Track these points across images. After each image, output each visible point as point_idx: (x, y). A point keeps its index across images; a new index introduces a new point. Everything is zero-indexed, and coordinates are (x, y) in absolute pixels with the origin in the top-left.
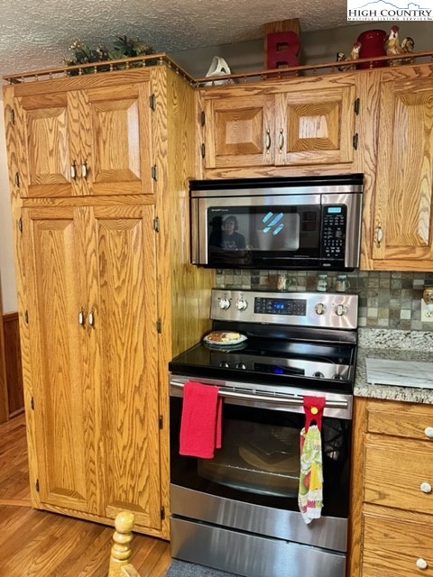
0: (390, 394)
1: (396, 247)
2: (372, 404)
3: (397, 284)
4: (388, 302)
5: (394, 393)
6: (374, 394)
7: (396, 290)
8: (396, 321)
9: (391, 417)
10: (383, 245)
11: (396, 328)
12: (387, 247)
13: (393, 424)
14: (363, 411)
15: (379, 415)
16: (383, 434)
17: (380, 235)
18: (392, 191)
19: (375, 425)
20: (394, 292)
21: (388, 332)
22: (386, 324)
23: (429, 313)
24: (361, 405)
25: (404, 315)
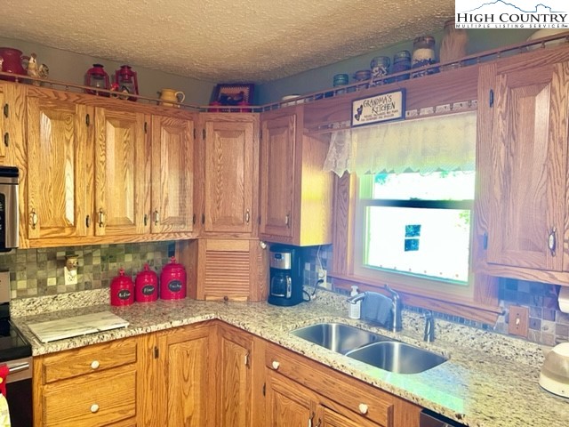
0: (64, 346)
1: (49, 228)
2: (47, 360)
3: (43, 258)
4: (36, 273)
5: (67, 344)
6: (51, 350)
7: (42, 262)
8: (43, 288)
9: (64, 364)
10: (37, 227)
11: (45, 294)
12: (41, 228)
13: (67, 369)
14: (40, 367)
15: (55, 366)
16: (59, 380)
17: (36, 219)
18: (43, 184)
19: (52, 375)
20: (41, 265)
21: (38, 300)
22: (36, 293)
23: (71, 277)
24: (39, 363)
25: (52, 282)
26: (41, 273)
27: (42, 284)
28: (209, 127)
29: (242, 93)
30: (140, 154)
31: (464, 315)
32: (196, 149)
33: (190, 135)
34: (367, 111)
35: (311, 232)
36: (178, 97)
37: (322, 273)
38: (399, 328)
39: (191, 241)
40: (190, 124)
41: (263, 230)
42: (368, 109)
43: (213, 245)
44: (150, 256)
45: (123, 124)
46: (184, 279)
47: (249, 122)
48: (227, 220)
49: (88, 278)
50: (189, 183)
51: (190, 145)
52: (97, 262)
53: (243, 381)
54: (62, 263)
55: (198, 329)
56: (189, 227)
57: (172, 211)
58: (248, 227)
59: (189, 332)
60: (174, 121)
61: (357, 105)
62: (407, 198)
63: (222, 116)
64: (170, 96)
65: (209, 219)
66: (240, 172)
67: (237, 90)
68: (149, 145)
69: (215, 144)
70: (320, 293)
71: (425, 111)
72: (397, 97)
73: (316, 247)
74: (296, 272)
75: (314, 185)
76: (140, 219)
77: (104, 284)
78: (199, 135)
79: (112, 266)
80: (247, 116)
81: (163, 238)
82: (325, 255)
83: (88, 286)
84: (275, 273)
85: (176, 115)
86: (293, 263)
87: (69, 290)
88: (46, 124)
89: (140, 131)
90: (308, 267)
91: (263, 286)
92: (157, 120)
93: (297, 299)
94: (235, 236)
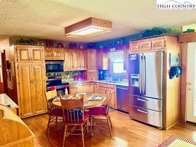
11: (65, 79)
23: (68, 76)
24: (69, 85)
25: (66, 77)
26: (65, 76)
27: (65, 77)
28: (88, 52)
29: (93, 45)
30: (78, 57)
31: (125, 77)
32: (86, 55)
33: (85, 53)
34: (111, 50)
35: (105, 68)
36: (83, 47)
37: (107, 74)
38: (118, 80)
39: (86, 70)
40: (85, 52)
41: (97, 68)
42: (112, 50)
43: (89, 71)
44: (79, 73)
45: (76, 53)
46: (85, 77)
47: (95, 51)
48: (92, 67)
49: (71, 76)
50: (85, 61)
51: (85, 55)
52: (72, 74)
53: (96, 90)
54: (67, 74)
55: (89, 83)
56: (86, 68)
57: (83, 65)
58: (95, 68)
59: (87, 83)
60: (83, 51)
61: (110, 49)
62: (119, 62)
63: (90, 50)
64: (81, 47)
65: (89, 67)
66: (93, 59)
67: (92, 45)
68: (79, 55)
69: (89, 54)
70: (107, 78)
71: (118, 50)
72: (115, 48)
73: (106, 70)
74: (103, 74)
75: (105, 60)
76: (79, 67)
77: (73, 78)
78: (86, 53)
79: (74, 75)
80: (94, 50)
81: (82, 70)
82: (107, 72)
83: (71, 78)
84: (100, 75)
85: (83, 50)
86: (102, 73)
87: (68, 78)
88: (67, 54)
89: (78, 53)
90: (105, 74)
91: (98, 77)
92: (80, 51)
93: (103, 79)
94: (93, 69)
